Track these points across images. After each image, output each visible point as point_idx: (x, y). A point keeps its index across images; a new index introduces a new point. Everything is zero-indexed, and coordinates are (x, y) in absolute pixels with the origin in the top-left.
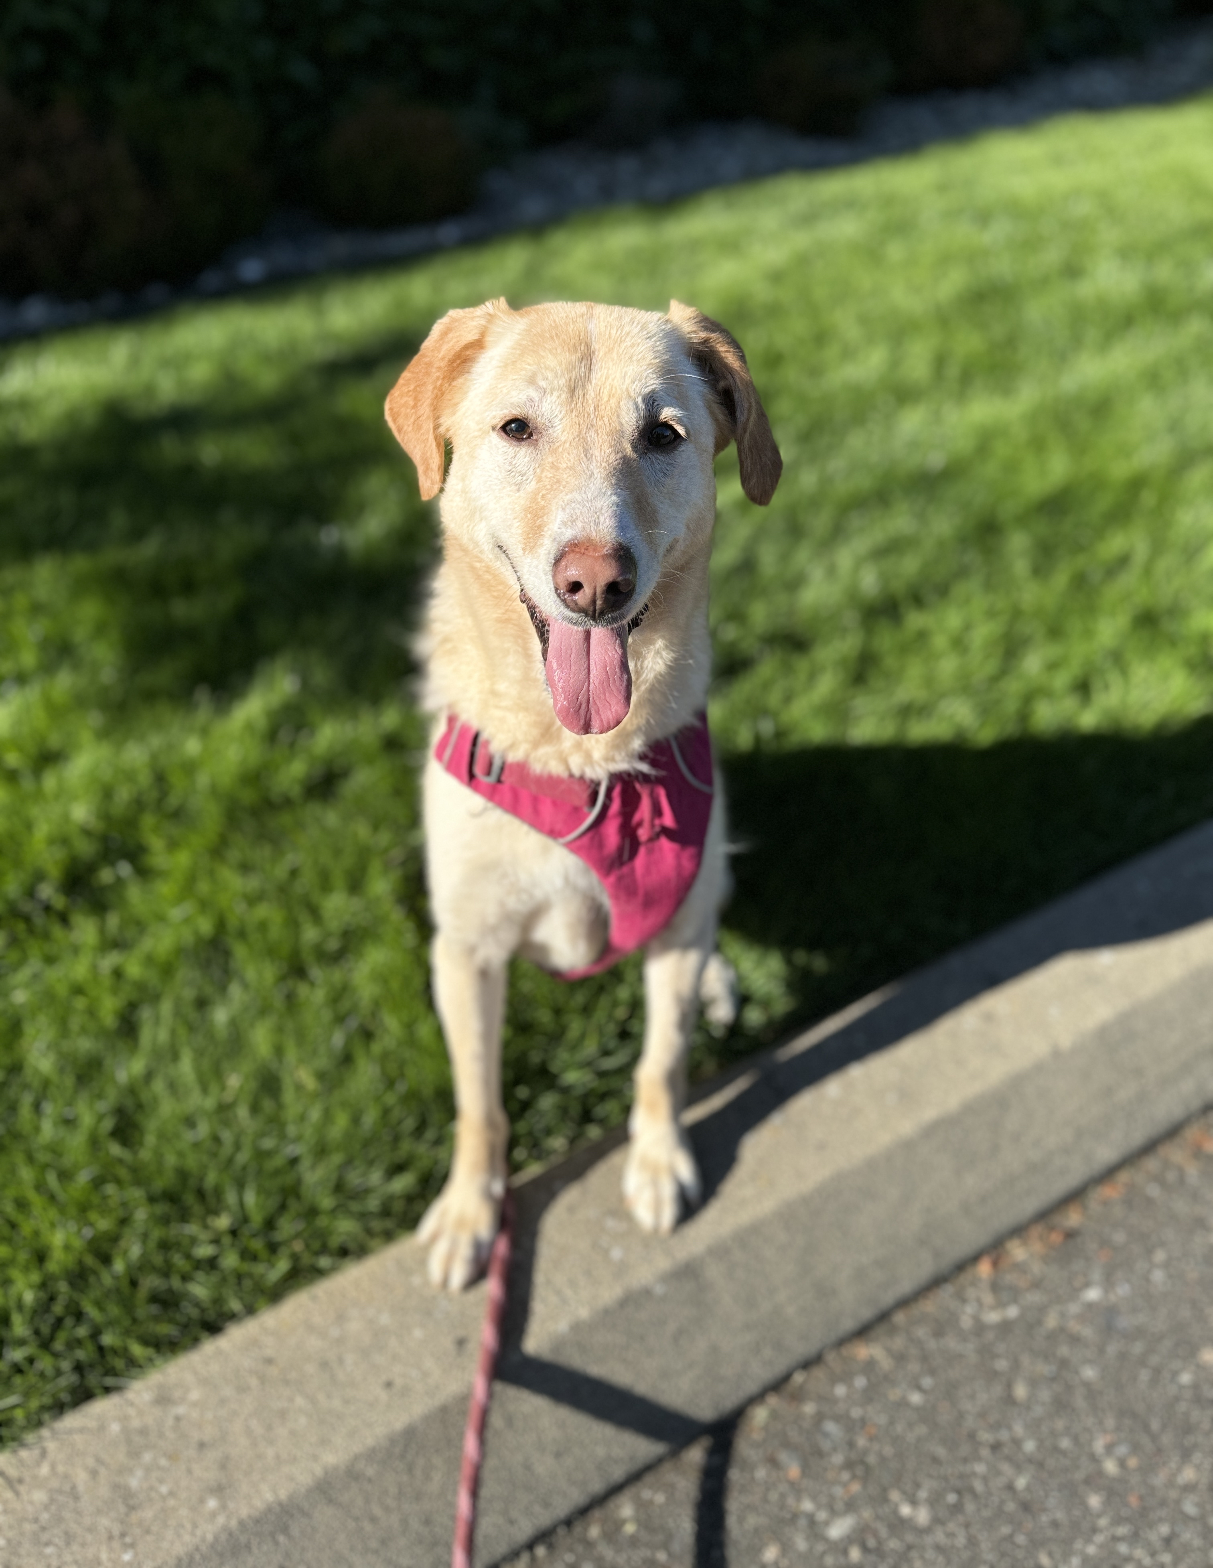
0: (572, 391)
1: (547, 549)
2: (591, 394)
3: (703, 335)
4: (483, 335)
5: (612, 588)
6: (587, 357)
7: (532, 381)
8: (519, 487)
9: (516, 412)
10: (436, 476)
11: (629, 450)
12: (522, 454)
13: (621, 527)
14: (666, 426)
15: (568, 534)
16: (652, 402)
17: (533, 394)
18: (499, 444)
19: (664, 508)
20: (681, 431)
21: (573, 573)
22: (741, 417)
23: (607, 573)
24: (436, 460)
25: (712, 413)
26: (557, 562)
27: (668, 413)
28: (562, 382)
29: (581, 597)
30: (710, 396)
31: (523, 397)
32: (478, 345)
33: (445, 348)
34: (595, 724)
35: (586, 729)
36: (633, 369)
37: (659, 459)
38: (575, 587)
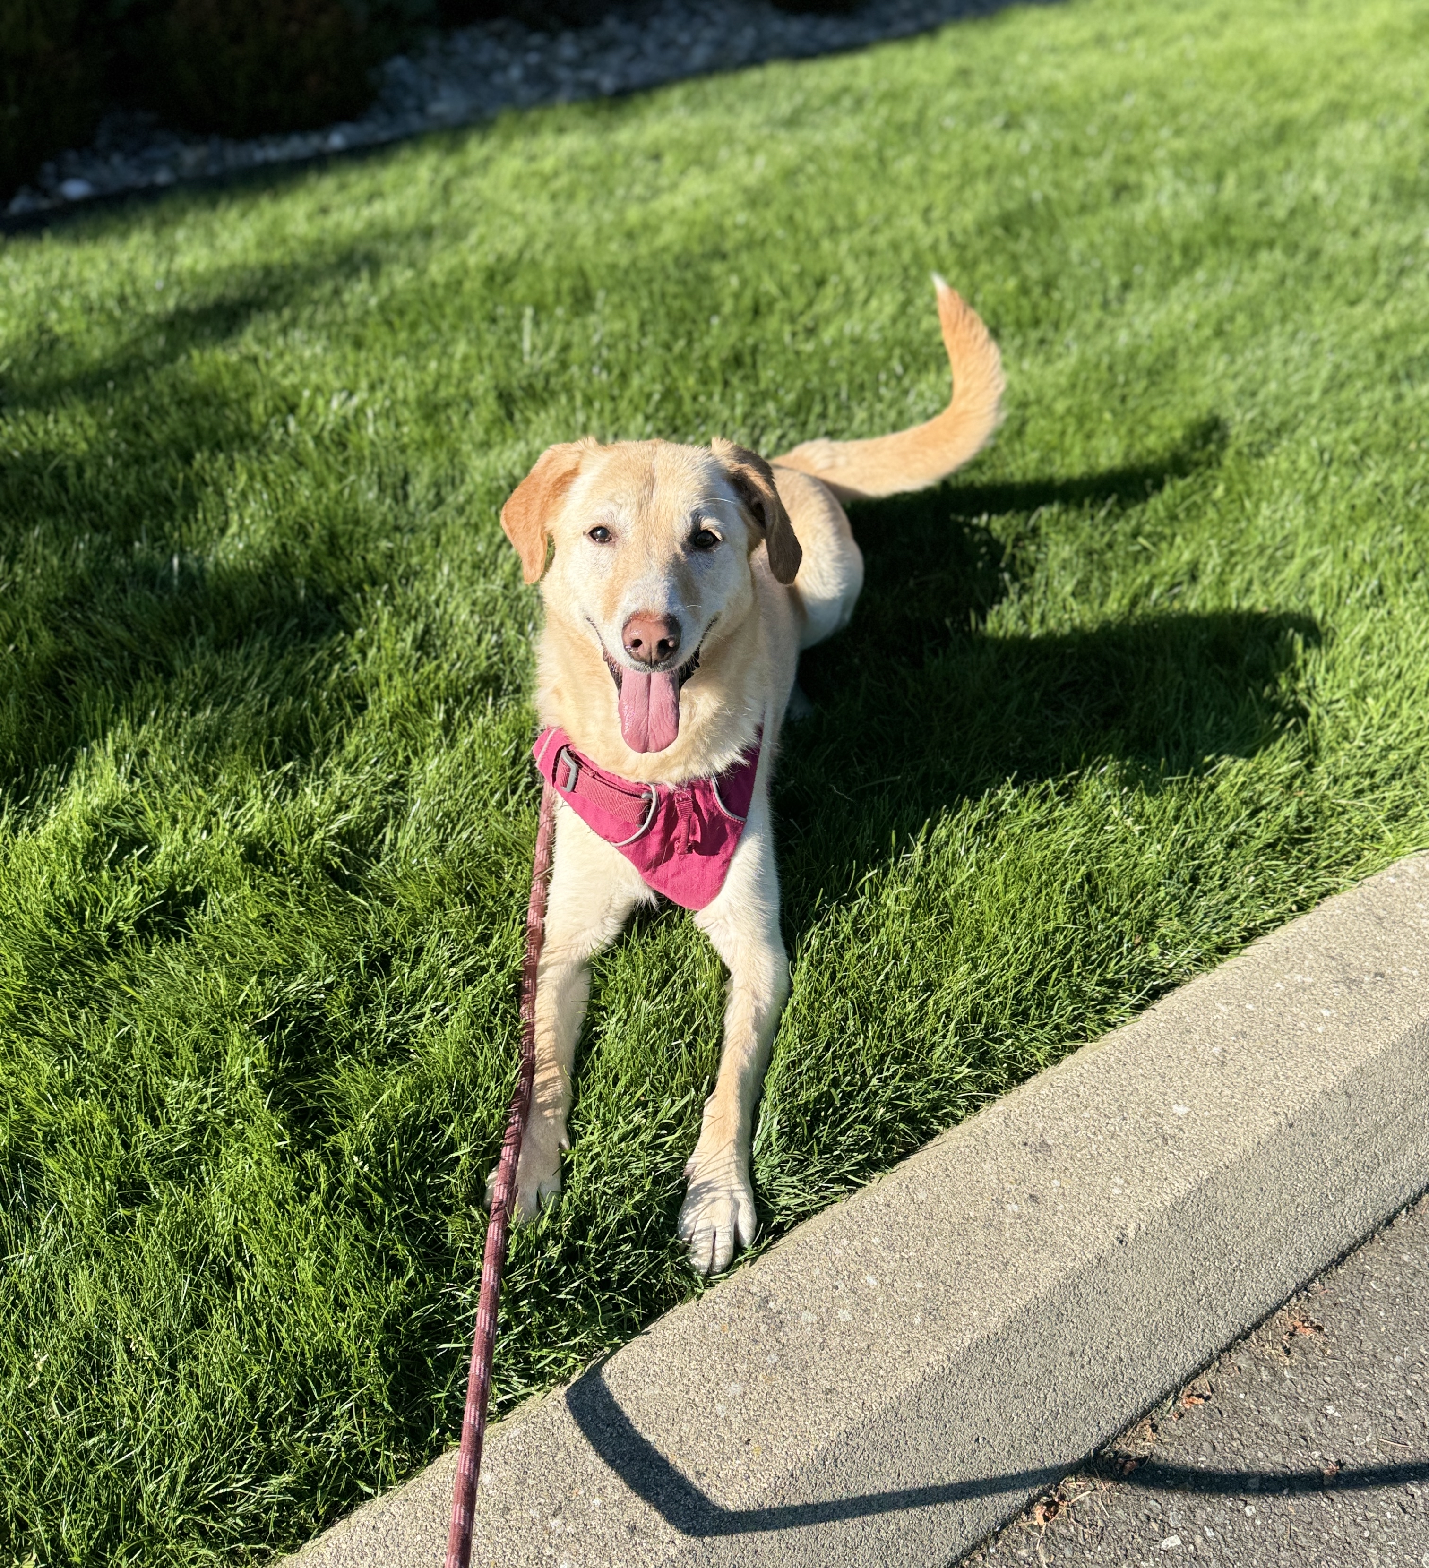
0: (640, 506)
1: (619, 618)
2: (653, 509)
3: (738, 466)
4: (578, 464)
5: (662, 645)
6: (651, 483)
7: (611, 499)
8: (601, 576)
9: (599, 522)
10: (539, 566)
11: (679, 550)
12: (604, 552)
13: (671, 603)
14: (707, 532)
15: (633, 608)
16: (696, 516)
17: (614, 509)
18: (586, 542)
19: (706, 591)
20: (718, 535)
21: (636, 634)
22: (769, 523)
23: (660, 633)
24: (540, 556)
25: (745, 521)
26: (625, 627)
27: (708, 523)
28: (634, 500)
29: (642, 651)
30: (743, 508)
31: (605, 511)
32: (574, 473)
33: (549, 474)
34: (652, 745)
35: (645, 750)
36: (683, 494)
37: (701, 557)
38: (637, 643)
